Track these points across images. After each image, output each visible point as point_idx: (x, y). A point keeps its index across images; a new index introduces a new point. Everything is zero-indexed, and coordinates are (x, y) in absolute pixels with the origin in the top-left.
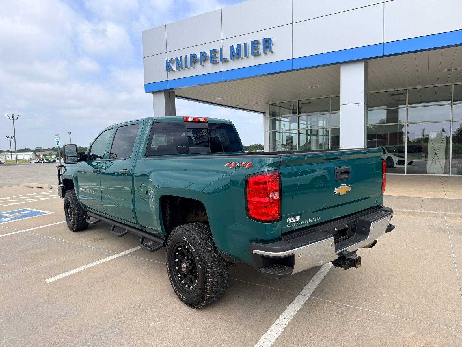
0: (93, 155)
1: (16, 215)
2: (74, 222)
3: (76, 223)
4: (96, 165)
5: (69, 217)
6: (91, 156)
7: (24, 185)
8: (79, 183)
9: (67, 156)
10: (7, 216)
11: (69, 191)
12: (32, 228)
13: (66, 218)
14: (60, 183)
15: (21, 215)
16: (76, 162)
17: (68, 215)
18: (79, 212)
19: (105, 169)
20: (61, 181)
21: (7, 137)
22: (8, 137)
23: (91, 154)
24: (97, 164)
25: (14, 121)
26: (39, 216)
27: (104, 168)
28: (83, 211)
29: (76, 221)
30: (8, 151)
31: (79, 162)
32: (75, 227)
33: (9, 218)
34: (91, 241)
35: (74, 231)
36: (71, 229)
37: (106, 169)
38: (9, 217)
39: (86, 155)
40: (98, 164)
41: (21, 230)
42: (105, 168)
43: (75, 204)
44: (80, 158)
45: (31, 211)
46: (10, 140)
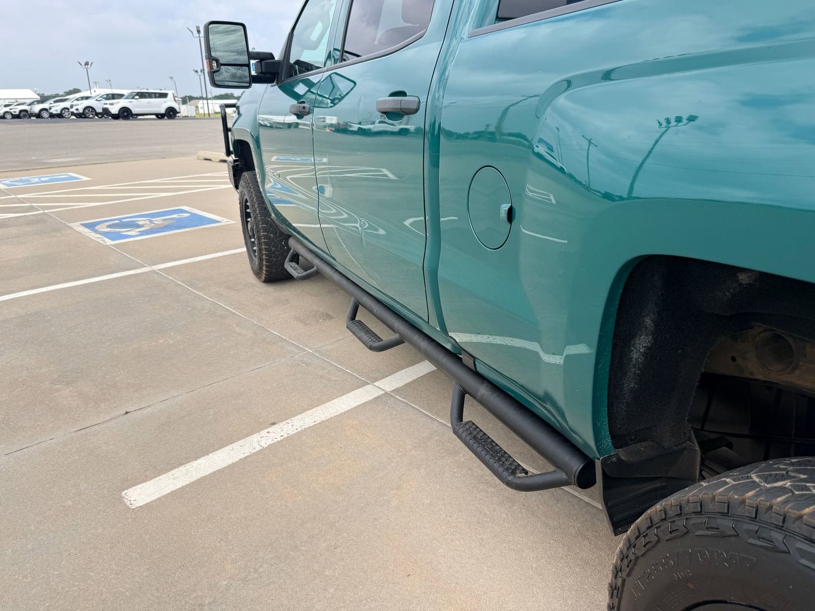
0: (298, 62)
1: (158, 221)
2: (261, 260)
3: (264, 263)
4: (306, 93)
5: (253, 242)
6: (291, 67)
7: (198, 154)
8: (265, 156)
9: (217, 61)
10: (141, 223)
11: (246, 174)
12: (175, 260)
13: (246, 244)
14: (228, 153)
15: (166, 223)
16: (248, 85)
17: (250, 238)
18: (272, 235)
19: (332, 105)
20: (231, 149)
21: (194, 70)
22: (197, 71)
23: (292, 61)
24: (309, 91)
25: (200, 40)
26: (203, 227)
27: (329, 101)
28: (282, 233)
29: (264, 257)
30: (201, 98)
31: (255, 86)
32: (264, 272)
33: (142, 229)
34: (298, 319)
35: (263, 282)
36: (257, 274)
37: (335, 104)
38: (142, 226)
39: (278, 63)
40: (311, 90)
41: (150, 265)
42: (333, 101)
43: (260, 213)
44: (260, 71)
45: (189, 215)
46: (199, 76)
